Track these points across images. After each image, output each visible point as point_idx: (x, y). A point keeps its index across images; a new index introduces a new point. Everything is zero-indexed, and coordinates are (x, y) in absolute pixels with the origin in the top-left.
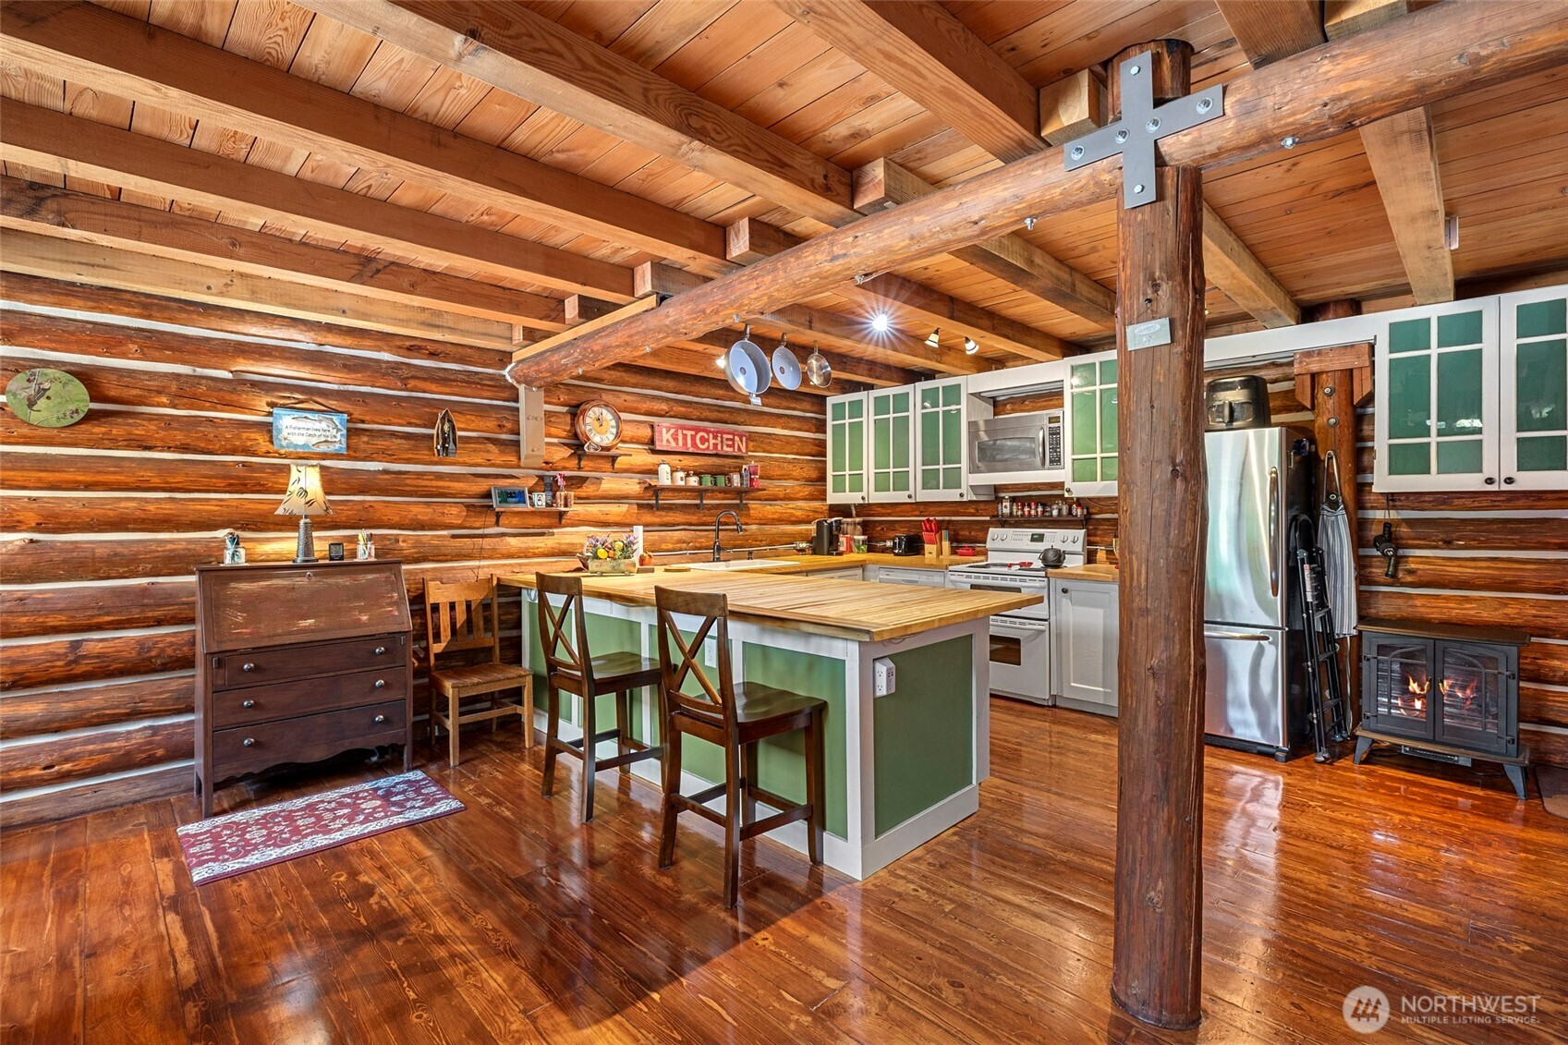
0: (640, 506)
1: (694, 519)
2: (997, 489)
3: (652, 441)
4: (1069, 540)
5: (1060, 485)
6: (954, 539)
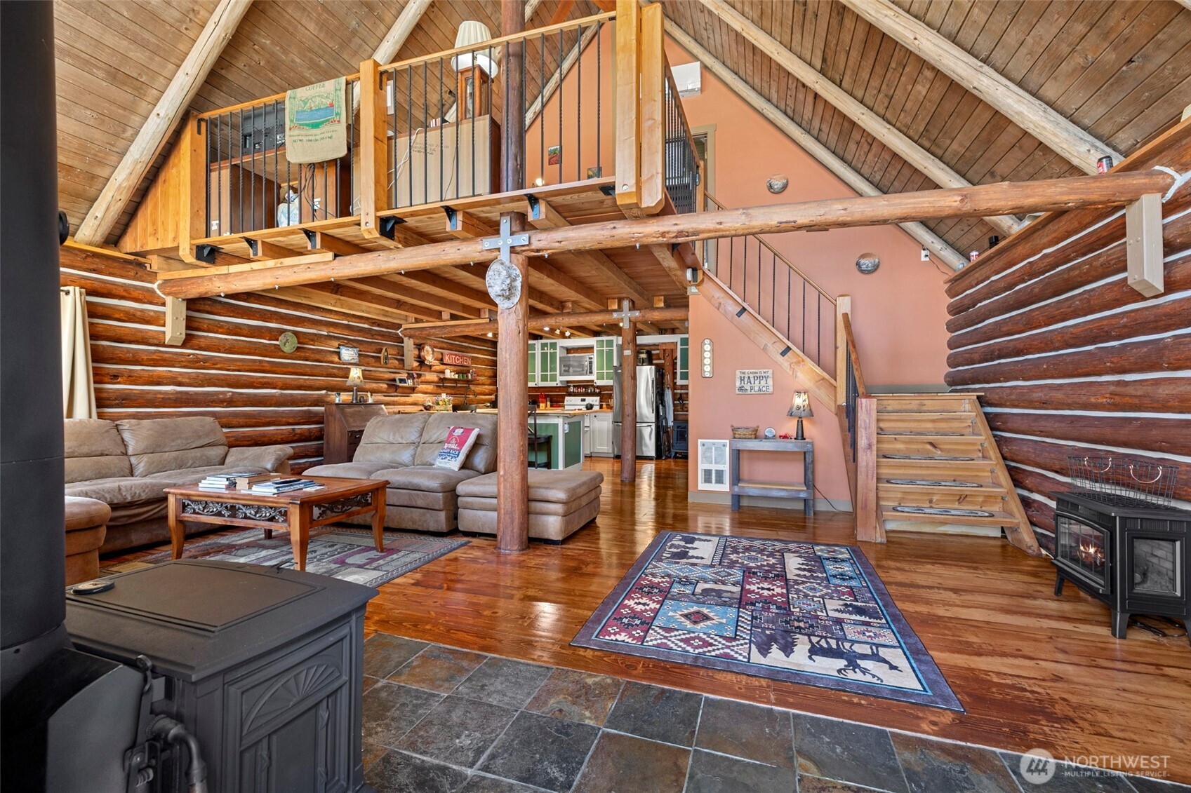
0: (437, 386)
1: (453, 392)
2: (568, 382)
3: (442, 360)
4: (595, 400)
5: (592, 381)
6: (551, 402)
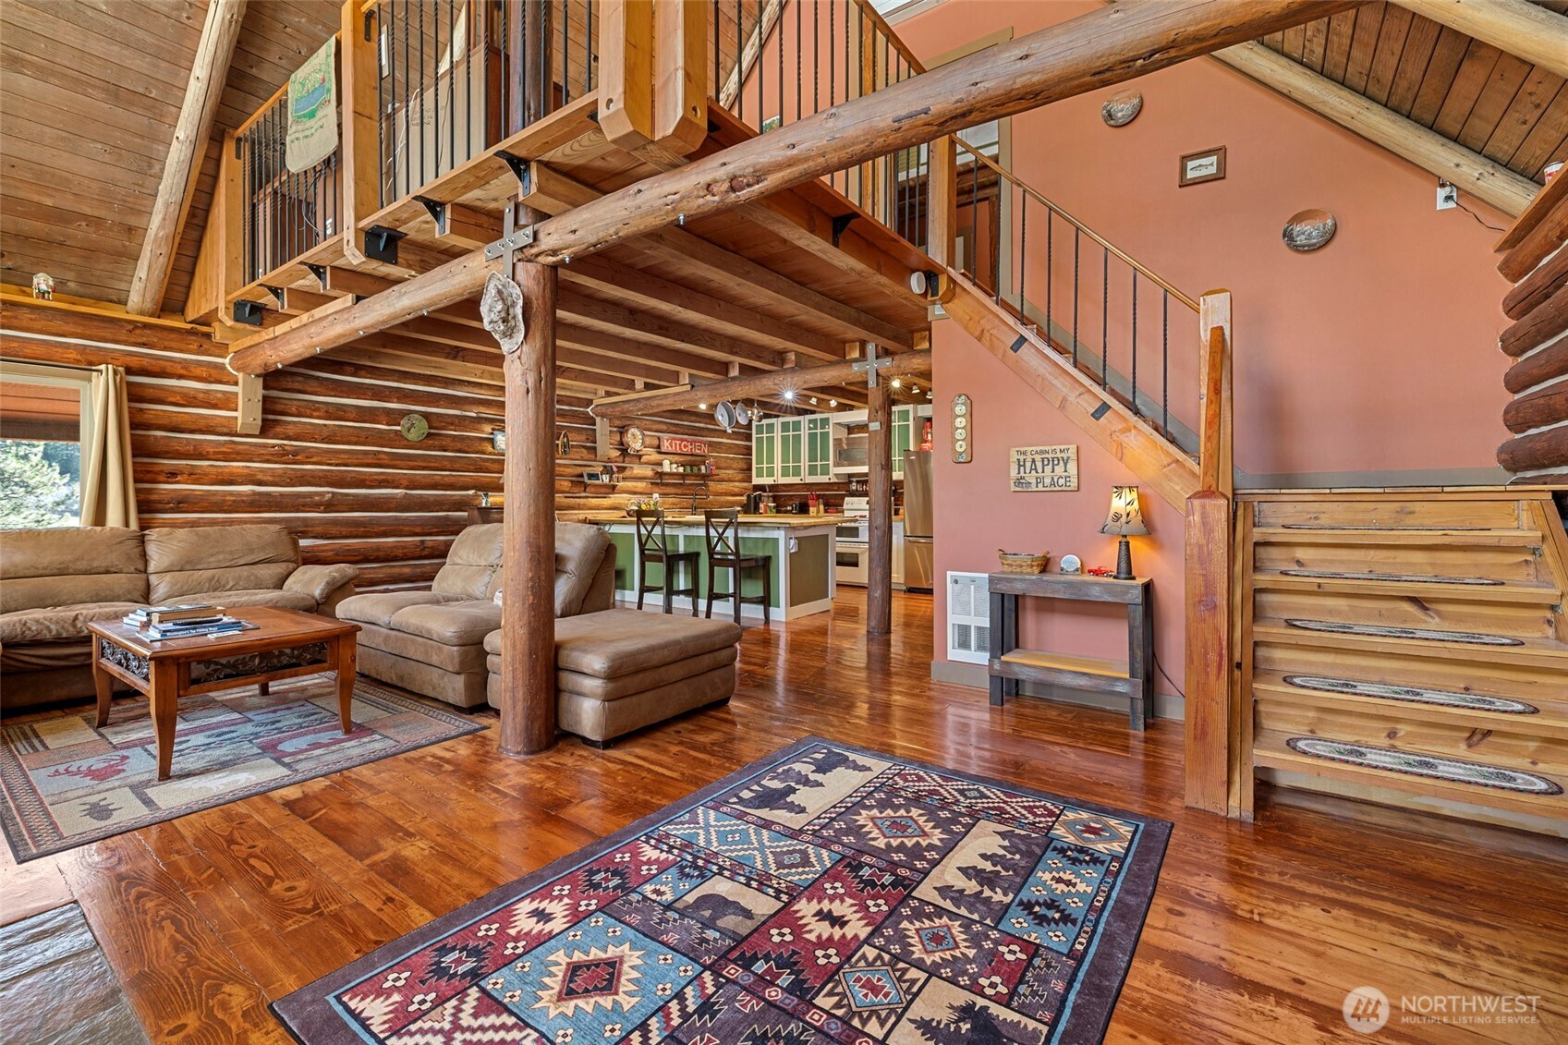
0: (652, 483)
1: (679, 491)
2: (850, 476)
3: (659, 447)
6: (825, 505)
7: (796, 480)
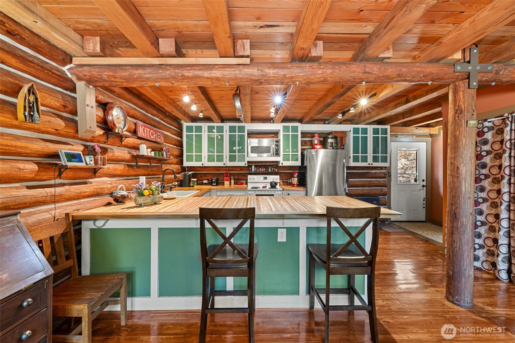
0: (129, 166)
3: (135, 132)
5: (278, 162)
6: (235, 179)
7: (220, 164)
